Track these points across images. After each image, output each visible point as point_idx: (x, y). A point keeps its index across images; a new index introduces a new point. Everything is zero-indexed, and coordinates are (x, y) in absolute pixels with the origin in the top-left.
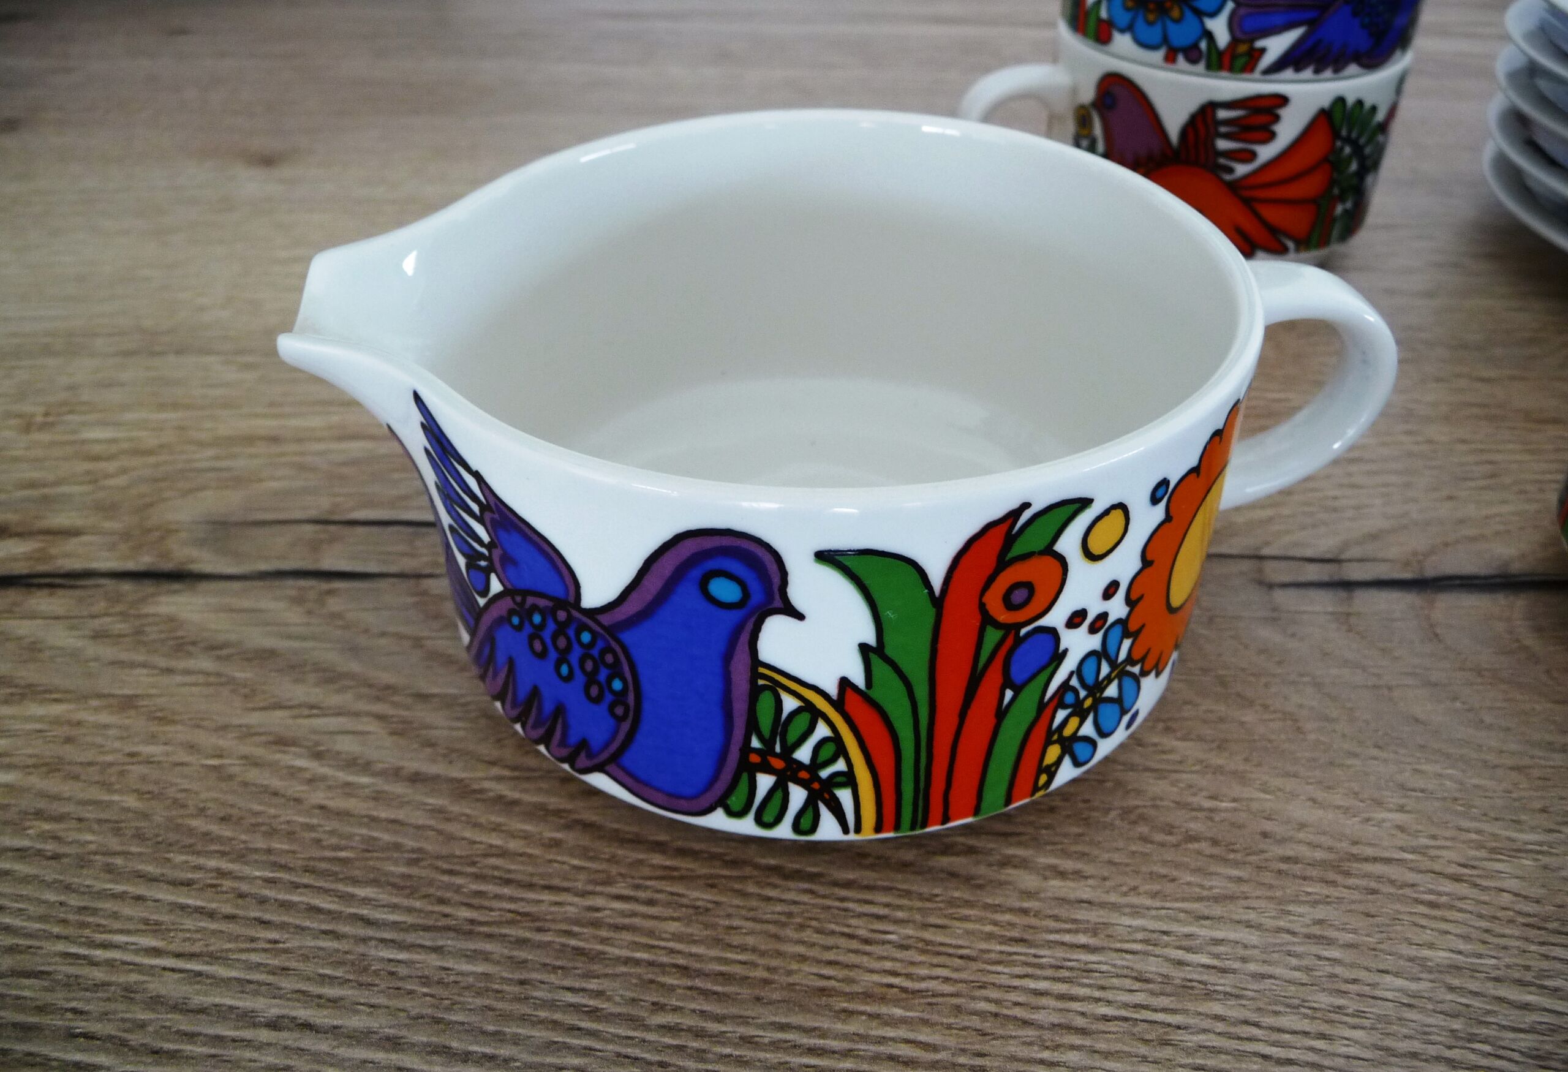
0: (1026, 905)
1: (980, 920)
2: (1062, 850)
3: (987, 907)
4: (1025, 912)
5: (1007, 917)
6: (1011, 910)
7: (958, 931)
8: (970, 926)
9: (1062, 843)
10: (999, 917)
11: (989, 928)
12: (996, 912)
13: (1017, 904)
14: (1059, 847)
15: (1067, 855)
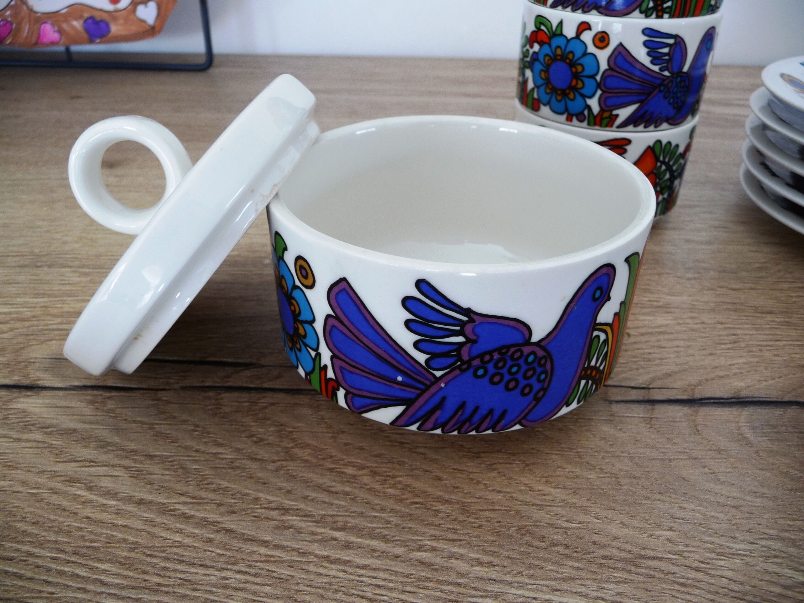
0: (460, 581)
1: (434, 589)
2: (483, 549)
3: (439, 582)
4: (459, 585)
5: (449, 587)
6: (451, 584)
7: (421, 595)
9: (483, 546)
10: (444, 587)
11: (438, 594)
12: (443, 584)
13: (456, 580)
14: (482, 548)
15: (485, 552)
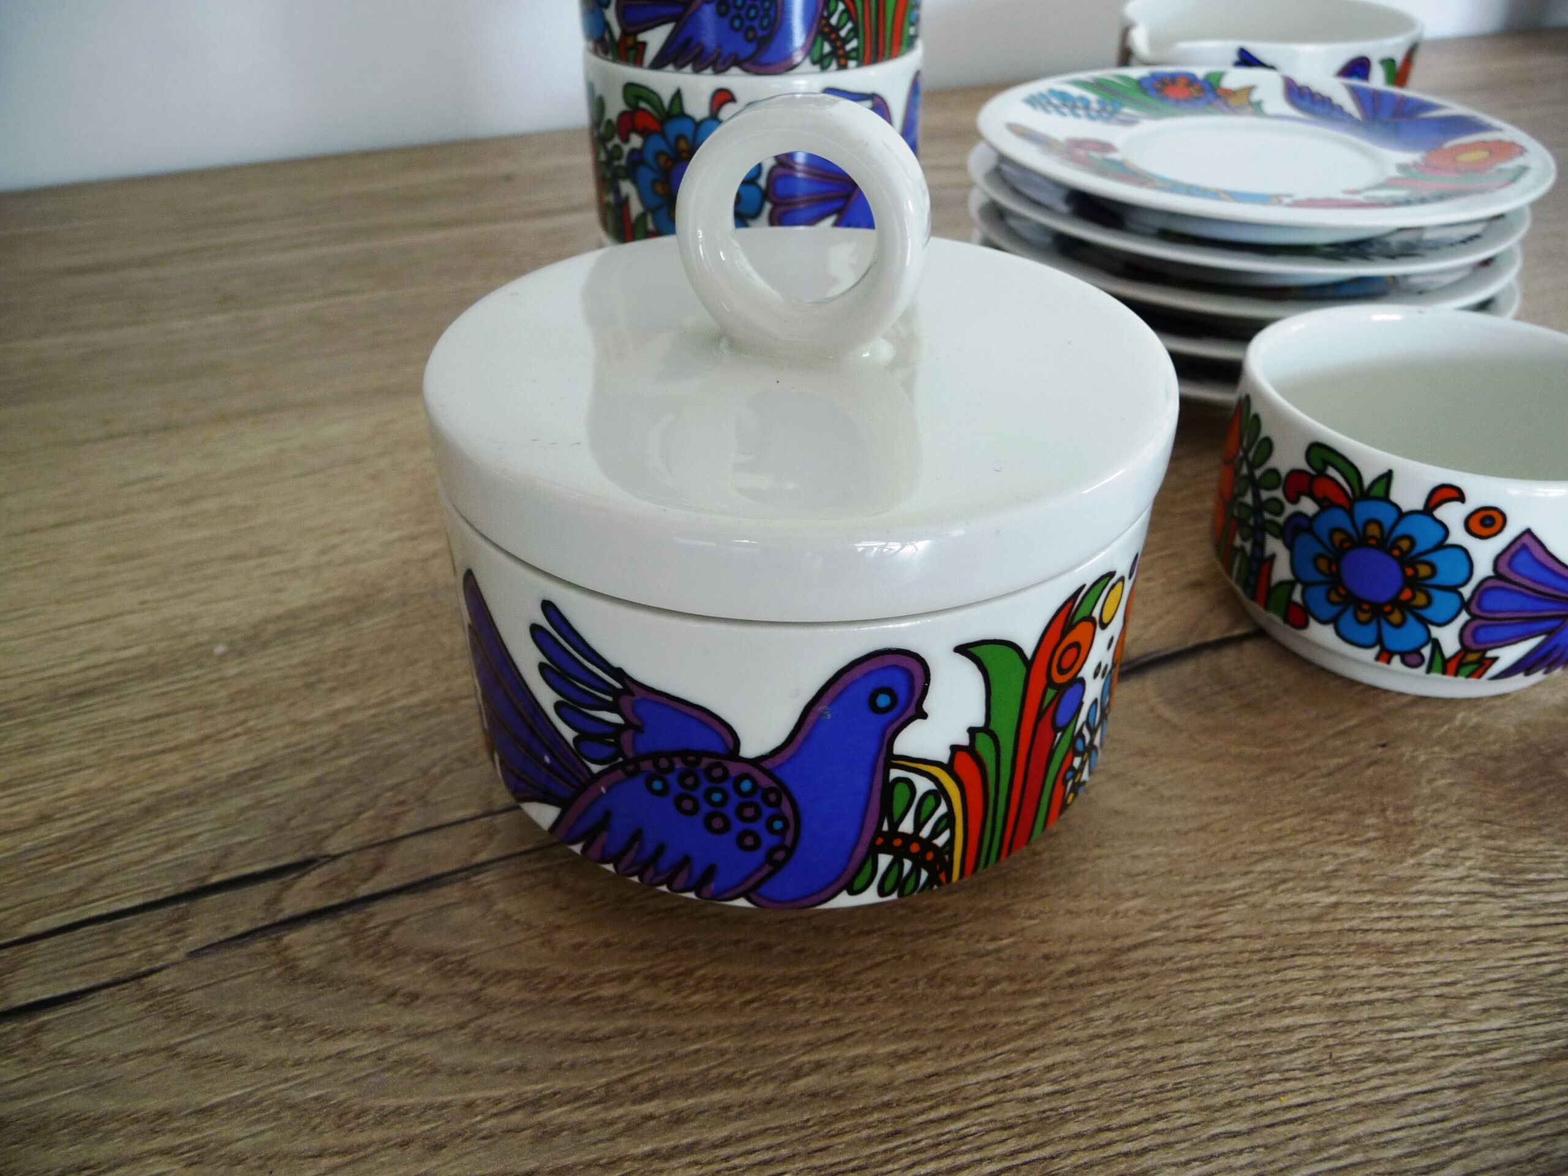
0: (886, 1098)
1: (855, 1129)
2: (894, 1035)
3: (855, 1113)
4: (887, 1105)
5: (876, 1116)
6: (876, 1108)
7: (840, 1147)
8: (847, 1138)
9: (891, 1028)
10: (869, 1119)
11: (864, 1133)
12: (865, 1115)
13: (879, 1100)
14: (891, 1032)
15: (899, 1037)
